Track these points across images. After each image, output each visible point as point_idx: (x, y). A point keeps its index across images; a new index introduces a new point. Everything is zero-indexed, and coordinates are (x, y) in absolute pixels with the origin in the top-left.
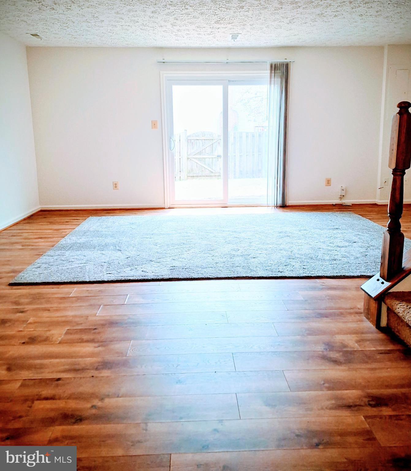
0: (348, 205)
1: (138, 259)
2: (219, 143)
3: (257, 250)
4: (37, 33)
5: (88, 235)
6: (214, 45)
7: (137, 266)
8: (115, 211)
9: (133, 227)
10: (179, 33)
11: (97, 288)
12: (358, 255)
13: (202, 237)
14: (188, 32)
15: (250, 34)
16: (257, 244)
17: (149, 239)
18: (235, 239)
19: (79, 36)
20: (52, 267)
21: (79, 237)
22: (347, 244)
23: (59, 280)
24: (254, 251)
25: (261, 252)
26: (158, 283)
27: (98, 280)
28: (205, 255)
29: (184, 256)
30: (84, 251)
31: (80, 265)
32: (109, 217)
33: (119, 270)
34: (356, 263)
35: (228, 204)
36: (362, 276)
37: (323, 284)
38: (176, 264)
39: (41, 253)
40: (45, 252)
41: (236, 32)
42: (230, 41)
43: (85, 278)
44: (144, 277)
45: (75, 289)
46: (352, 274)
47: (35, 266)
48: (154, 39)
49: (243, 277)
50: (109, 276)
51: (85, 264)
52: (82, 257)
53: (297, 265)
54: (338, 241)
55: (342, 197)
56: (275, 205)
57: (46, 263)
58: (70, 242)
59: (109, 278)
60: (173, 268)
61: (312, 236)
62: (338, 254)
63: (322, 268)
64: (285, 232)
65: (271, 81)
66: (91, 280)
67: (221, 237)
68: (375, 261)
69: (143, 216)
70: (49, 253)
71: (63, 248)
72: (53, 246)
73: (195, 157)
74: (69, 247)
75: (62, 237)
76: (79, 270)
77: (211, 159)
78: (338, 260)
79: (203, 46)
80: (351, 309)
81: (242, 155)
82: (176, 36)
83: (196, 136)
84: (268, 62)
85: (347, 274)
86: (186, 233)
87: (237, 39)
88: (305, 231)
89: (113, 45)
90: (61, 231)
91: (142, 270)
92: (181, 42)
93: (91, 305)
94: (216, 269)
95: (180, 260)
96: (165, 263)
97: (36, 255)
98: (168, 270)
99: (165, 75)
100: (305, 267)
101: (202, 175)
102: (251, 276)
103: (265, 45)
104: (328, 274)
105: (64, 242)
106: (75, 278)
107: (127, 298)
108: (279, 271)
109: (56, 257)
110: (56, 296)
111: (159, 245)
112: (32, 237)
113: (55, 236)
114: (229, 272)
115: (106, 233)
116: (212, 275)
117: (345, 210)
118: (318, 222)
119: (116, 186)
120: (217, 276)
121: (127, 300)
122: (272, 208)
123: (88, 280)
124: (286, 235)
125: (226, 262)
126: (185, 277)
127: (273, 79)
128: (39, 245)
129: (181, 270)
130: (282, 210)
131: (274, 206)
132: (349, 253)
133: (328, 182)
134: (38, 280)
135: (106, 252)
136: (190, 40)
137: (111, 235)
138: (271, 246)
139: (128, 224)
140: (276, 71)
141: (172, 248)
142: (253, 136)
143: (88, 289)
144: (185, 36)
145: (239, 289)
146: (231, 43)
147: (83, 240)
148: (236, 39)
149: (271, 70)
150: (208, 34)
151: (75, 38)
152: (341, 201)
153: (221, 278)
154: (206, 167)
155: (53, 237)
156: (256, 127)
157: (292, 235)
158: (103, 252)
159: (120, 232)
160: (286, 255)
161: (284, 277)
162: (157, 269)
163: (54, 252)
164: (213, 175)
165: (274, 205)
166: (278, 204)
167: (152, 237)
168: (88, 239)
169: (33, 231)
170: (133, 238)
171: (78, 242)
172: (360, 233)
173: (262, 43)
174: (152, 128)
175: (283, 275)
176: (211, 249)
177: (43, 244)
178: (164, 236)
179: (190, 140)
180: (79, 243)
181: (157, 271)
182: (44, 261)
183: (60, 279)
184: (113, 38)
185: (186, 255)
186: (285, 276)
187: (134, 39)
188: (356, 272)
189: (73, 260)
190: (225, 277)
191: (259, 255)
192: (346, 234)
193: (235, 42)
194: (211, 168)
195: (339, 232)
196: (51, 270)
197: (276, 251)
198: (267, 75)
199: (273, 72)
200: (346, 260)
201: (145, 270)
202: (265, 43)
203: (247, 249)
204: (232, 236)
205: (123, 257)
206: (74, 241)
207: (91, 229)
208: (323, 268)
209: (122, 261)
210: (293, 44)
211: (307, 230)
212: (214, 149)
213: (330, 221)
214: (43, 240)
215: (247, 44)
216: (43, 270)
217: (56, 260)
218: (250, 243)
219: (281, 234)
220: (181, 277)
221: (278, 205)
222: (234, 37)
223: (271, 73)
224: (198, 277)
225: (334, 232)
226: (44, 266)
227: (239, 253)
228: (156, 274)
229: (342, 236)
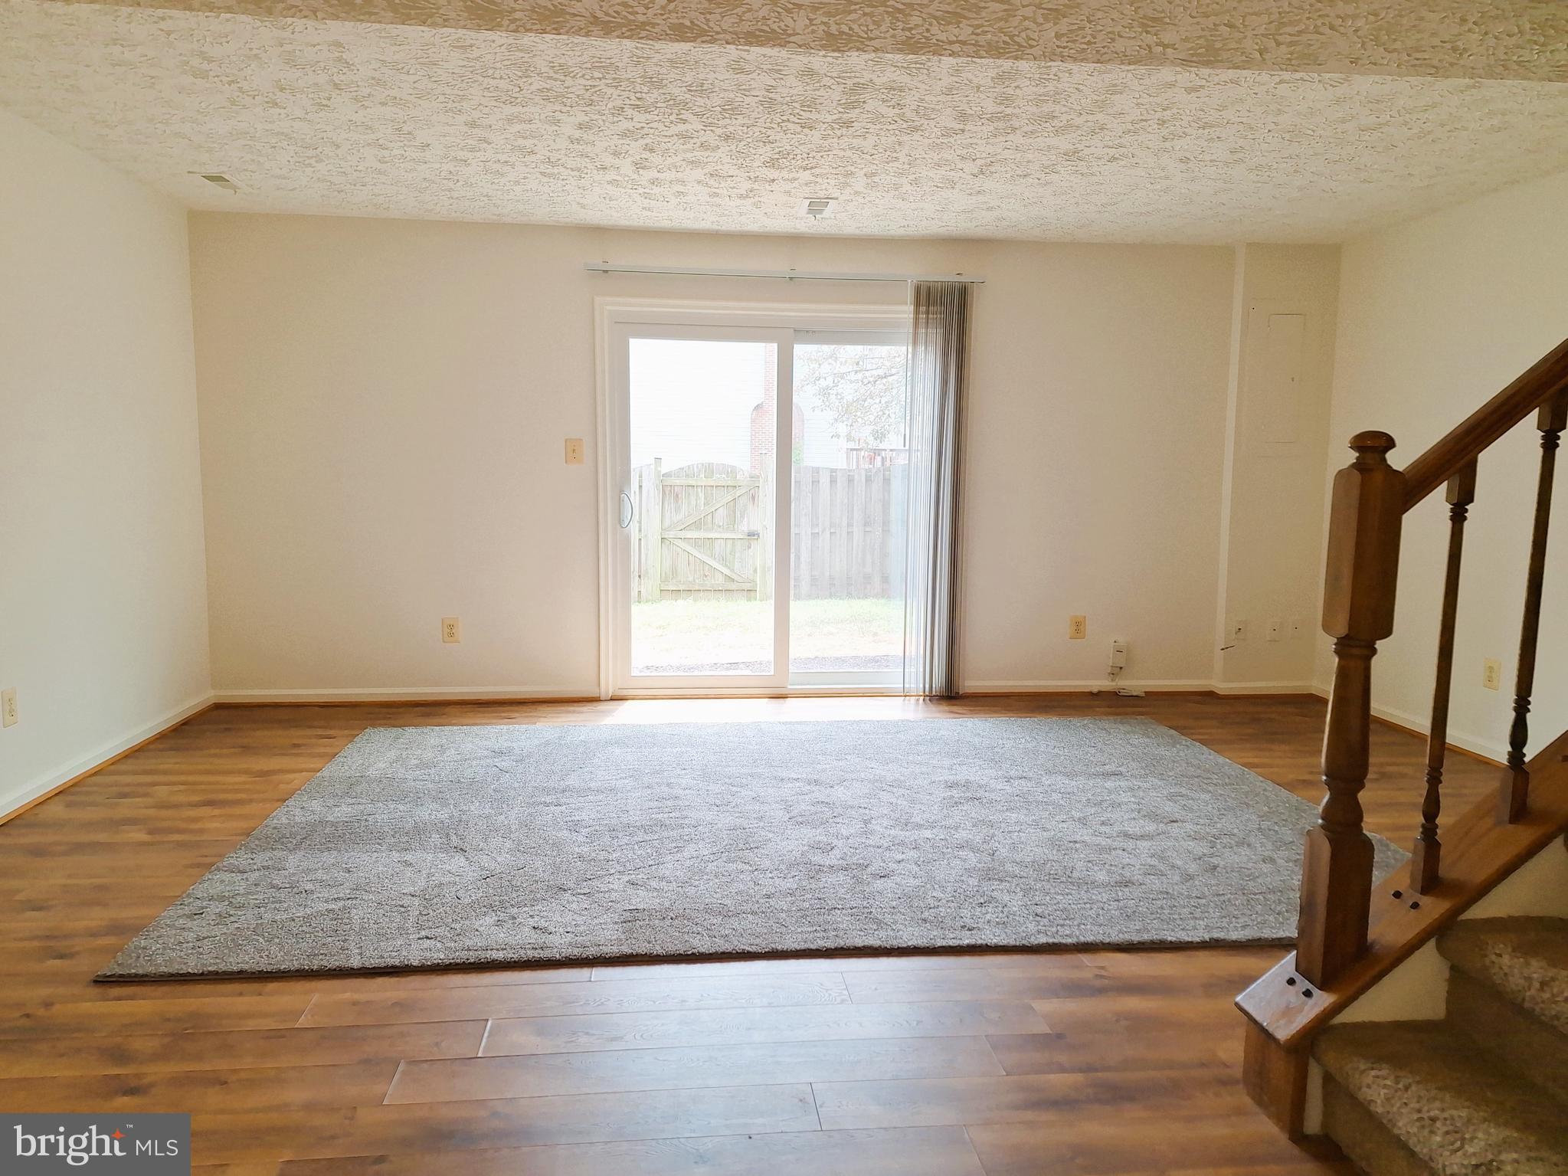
0: (1135, 694)
1: (518, 884)
2: (753, 498)
3: (888, 849)
4: (223, 172)
5: (361, 793)
6: (753, 227)
7: (515, 910)
8: (447, 710)
9: (504, 765)
10: (656, 190)
11: (388, 994)
12: (1193, 868)
13: (718, 802)
14: (681, 189)
15: (862, 201)
16: (886, 828)
17: (552, 808)
18: (819, 808)
19: (353, 187)
20: (240, 913)
21: (331, 802)
22: (1151, 827)
23: (264, 965)
24: (880, 850)
25: (900, 857)
26: (584, 973)
27: (391, 962)
28: (732, 866)
29: (666, 870)
30: (347, 851)
31: (331, 906)
32: (427, 730)
33: (458, 926)
34: (1189, 897)
35: (790, 687)
36: (1217, 941)
37: (1103, 973)
38: (642, 899)
39: (209, 860)
40: (221, 856)
41: (822, 194)
42: (802, 218)
43: (348, 957)
44: (540, 951)
45: (316, 998)
46: (1185, 937)
47: (187, 910)
48: (579, 204)
49: (856, 948)
50: (425, 946)
51: (350, 902)
52: (341, 875)
53: (1016, 903)
54: (1125, 817)
55: (1117, 671)
56: (927, 693)
57: (221, 898)
58: (303, 819)
59: (428, 954)
60: (632, 918)
61: (1045, 800)
62: (1132, 862)
63: (1090, 913)
64: (967, 785)
65: (915, 334)
66: (367, 965)
67: (777, 802)
68: (1244, 889)
69: (532, 727)
70: (231, 860)
71: (280, 840)
72: (248, 835)
73: (682, 534)
74: (299, 837)
75: (278, 800)
76: (328, 923)
77: (730, 542)
78: (1134, 884)
79: (724, 228)
80: (1203, 1065)
81: (818, 533)
82: (646, 198)
83: (687, 476)
84: (910, 281)
85: (1170, 937)
86: (668, 785)
87: (824, 212)
88: (1022, 782)
89: (453, 214)
90: (275, 778)
91: (532, 922)
92: (658, 215)
93: (367, 1061)
94: (769, 919)
95: (654, 884)
96: (607, 896)
97: (192, 866)
98: (616, 923)
99: (608, 308)
100: (1039, 910)
101: (701, 589)
102: (880, 947)
103: (901, 232)
104: (1115, 936)
105: (284, 821)
106: (315, 955)
107: (486, 1035)
108: (963, 927)
109: (257, 874)
110: (252, 1024)
111: (584, 831)
112: (182, 798)
113: (255, 796)
114: (809, 929)
115: (419, 785)
116: (758, 941)
117: (1129, 710)
118: (1056, 750)
119: (450, 630)
120: (773, 946)
121: (484, 1040)
122: (918, 700)
123: (355, 962)
124: (969, 794)
125: (797, 893)
126: (672, 948)
127: (922, 331)
128: (201, 831)
129: (657, 921)
130: (946, 708)
131: (922, 694)
132: (1162, 859)
133: (1078, 627)
134: (192, 966)
135: (419, 854)
136: (685, 210)
137: (434, 793)
138: (928, 834)
139: (486, 753)
140: (931, 308)
141: (626, 840)
142: (850, 480)
143: (357, 996)
144: (673, 198)
145: (846, 992)
146: (804, 224)
147: (343, 811)
148: (821, 213)
149: (917, 304)
150: (741, 197)
151: (339, 192)
152: (1114, 684)
153: (787, 951)
154: (715, 564)
155: (251, 801)
156: (852, 450)
157: (987, 794)
158: (409, 857)
159: (462, 782)
160: (979, 865)
161: (981, 946)
162: (580, 920)
163: (250, 855)
164: (734, 586)
165: (924, 692)
166: (934, 689)
167: (563, 801)
168: (361, 807)
169: (183, 778)
170: (504, 806)
171: (330, 818)
172: (1183, 791)
173: (894, 226)
174: (566, 462)
175: (980, 942)
176: (747, 845)
177: (215, 825)
178: (601, 797)
179: (671, 486)
180: (333, 824)
181: (582, 928)
182: (216, 889)
183: (265, 960)
184: (455, 194)
185: (670, 866)
186: (984, 943)
187: (519, 201)
188: (1195, 928)
189: (309, 886)
190: (797, 951)
191: (895, 866)
192: (1144, 791)
193: (816, 223)
194: (729, 568)
195: (1122, 783)
196: (236, 925)
197: (945, 850)
198: (906, 318)
199: (923, 309)
200: (1156, 883)
201: (543, 924)
202: (904, 227)
203: (856, 846)
204: (806, 797)
205: (471, 874)
206: (316, 817)
207: (372, 772)
208: (1092, 913)
209: (467, 891)
210: (980, 232)
211: (1030, 779)
212: (738, 514)
213: (1089, 749)
214: (216, 812)
215: (850, 228)
216: (212, 923)
217: (255, 885)
218: (866, 822)
219: (954, 792)
220: (658, 950)
221: (934, 693)
222: (816, 206)
223: (917, 312)
224: (712, 950)
225: (1109, 784)
226: (216, 908)
227: (832, 859)
228: (580, 939)
229: (1133, 799)
